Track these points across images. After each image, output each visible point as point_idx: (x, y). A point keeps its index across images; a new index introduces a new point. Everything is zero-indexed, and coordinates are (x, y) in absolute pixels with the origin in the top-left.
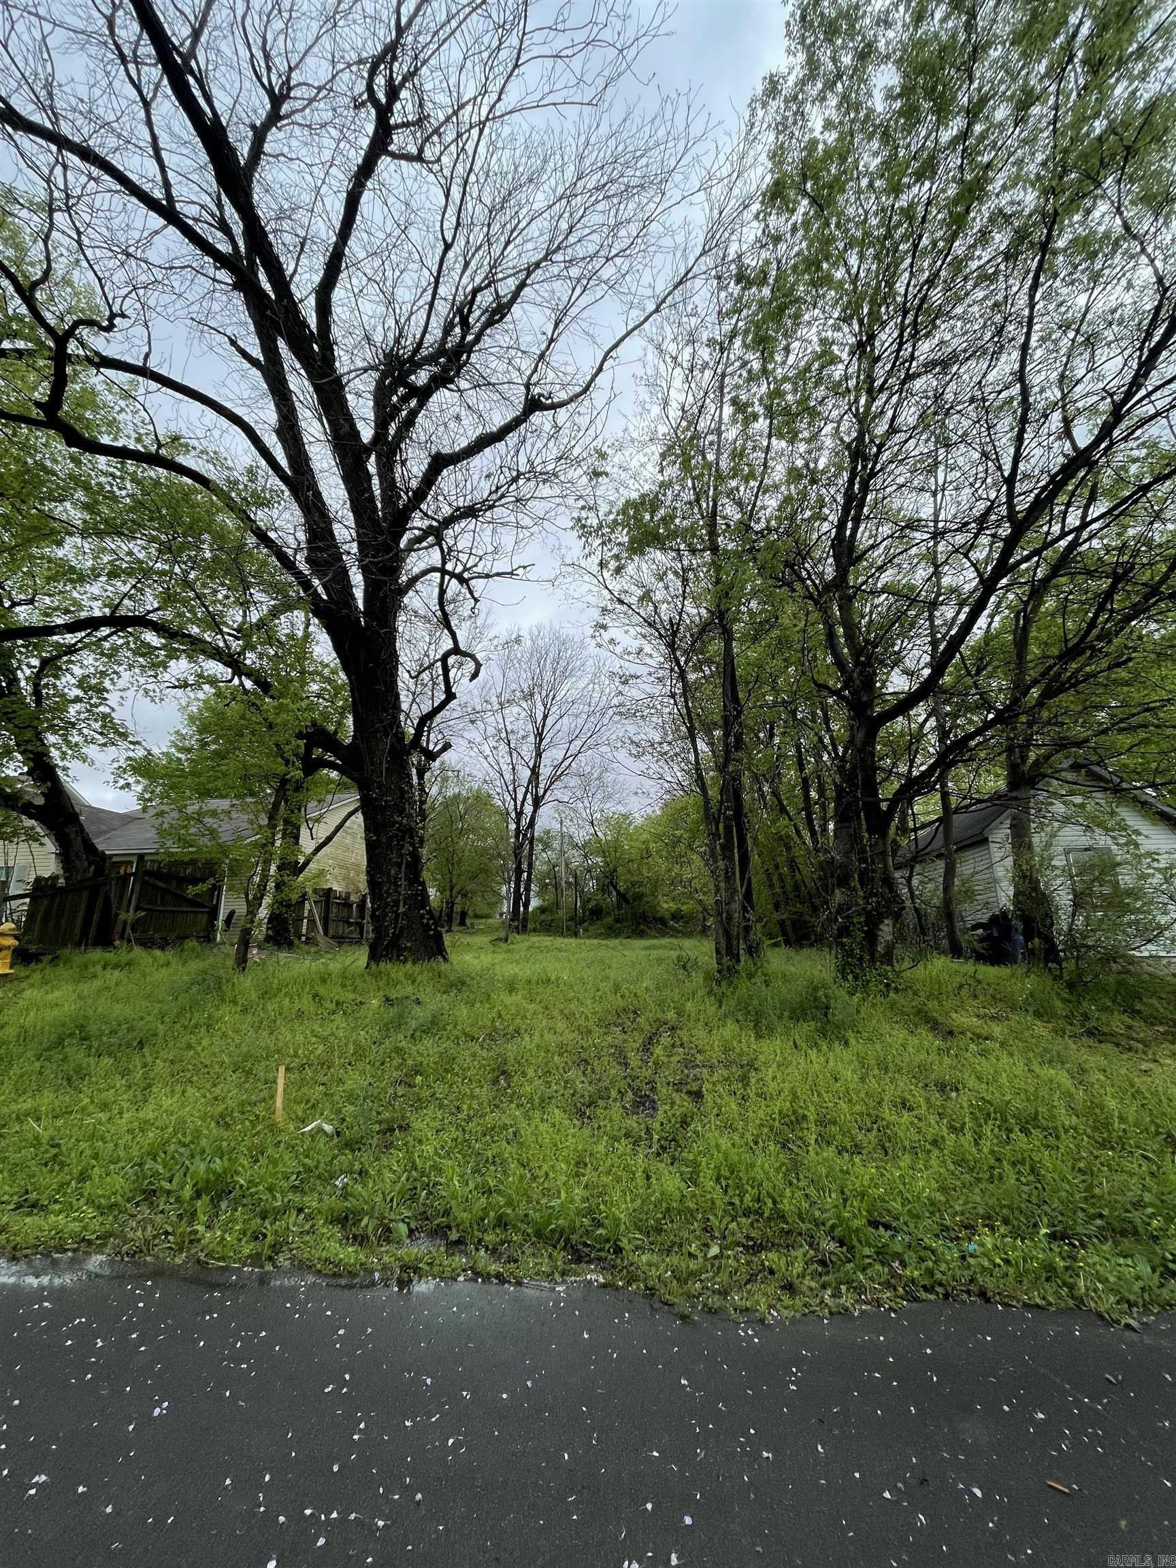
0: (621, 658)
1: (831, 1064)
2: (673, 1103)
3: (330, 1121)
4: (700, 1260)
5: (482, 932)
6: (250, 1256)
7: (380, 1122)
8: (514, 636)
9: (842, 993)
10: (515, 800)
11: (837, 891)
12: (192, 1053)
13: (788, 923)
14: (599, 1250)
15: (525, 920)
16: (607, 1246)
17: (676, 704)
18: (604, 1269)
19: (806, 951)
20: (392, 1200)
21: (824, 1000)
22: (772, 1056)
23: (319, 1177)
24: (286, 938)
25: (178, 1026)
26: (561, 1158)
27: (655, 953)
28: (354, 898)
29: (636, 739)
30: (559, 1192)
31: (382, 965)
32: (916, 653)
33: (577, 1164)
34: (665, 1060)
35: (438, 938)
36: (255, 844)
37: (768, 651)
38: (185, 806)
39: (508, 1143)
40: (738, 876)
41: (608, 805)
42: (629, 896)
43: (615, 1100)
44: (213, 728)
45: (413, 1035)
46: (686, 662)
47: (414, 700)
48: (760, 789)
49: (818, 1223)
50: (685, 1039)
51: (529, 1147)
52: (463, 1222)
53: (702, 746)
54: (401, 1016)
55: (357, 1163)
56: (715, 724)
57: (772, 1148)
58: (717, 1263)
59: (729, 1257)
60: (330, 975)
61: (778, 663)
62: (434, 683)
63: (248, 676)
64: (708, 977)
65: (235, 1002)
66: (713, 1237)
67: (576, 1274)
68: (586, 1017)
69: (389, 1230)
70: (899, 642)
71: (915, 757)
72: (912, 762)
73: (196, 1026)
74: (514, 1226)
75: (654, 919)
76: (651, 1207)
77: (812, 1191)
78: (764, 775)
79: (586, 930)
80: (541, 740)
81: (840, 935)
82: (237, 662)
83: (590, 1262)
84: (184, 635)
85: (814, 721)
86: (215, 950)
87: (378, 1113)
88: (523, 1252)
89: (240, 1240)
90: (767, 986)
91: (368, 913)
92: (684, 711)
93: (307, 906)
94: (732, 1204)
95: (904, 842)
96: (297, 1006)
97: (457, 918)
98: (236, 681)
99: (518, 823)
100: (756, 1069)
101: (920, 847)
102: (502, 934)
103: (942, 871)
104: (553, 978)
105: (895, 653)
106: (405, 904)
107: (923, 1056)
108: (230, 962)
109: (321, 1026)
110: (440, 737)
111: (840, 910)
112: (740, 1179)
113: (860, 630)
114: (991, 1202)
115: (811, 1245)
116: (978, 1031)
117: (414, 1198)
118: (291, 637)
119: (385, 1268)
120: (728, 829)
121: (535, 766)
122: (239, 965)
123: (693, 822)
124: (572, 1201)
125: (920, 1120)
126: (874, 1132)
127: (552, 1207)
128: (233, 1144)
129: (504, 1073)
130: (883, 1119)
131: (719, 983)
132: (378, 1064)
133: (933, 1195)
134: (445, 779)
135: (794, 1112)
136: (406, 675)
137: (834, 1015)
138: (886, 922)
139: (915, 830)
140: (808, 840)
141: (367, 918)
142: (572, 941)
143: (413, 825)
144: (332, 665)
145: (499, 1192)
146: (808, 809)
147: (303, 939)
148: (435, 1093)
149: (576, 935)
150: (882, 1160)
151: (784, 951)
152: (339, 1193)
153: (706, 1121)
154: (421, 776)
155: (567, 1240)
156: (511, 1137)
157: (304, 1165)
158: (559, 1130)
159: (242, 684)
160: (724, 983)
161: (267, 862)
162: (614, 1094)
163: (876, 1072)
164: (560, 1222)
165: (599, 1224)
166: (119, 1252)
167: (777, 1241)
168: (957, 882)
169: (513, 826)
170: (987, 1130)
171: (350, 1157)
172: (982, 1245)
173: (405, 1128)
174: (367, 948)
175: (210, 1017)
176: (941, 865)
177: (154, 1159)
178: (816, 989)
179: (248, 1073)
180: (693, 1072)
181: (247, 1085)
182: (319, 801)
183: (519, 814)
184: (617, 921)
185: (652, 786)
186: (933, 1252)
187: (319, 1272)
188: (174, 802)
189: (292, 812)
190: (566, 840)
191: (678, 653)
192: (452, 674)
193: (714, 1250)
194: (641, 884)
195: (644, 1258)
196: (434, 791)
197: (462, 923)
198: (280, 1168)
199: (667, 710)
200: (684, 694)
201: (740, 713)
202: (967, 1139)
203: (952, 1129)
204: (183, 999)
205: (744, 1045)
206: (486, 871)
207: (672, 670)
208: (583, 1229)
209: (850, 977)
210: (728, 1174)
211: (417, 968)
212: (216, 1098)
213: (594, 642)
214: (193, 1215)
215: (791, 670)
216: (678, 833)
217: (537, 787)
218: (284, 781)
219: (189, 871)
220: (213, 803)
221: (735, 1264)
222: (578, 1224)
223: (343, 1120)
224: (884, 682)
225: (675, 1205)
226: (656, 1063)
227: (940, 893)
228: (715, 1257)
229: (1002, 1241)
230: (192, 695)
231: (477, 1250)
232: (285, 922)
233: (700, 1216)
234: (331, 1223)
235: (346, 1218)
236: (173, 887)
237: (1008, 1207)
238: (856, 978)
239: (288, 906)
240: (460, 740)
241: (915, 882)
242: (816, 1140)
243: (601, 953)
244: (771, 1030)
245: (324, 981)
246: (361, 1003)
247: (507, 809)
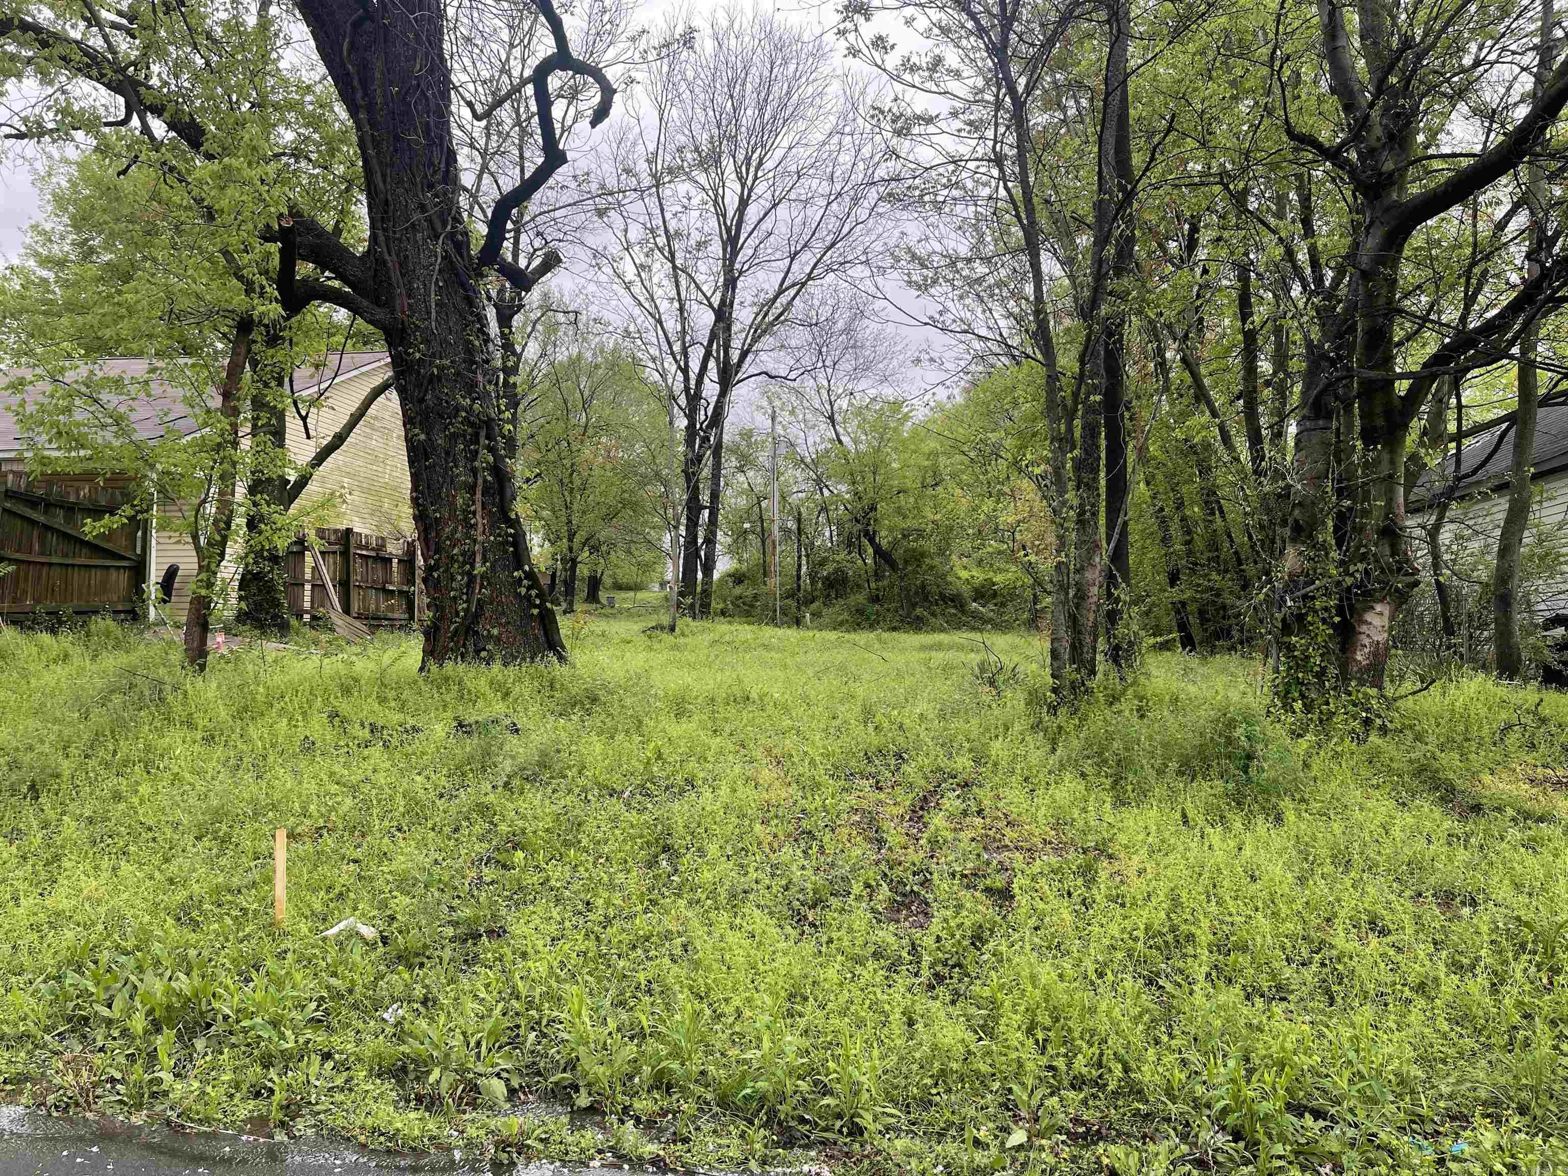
0: (897, 78)
1: (1247, 852)
2: (959, 907)
3: (370, 921)
4: (994, 1151)
5: (629, 614)
6: (250, 1120)
7: (455, 924)
8: (680, 30)
9: (1279, 732)
10: (685, 371)
11: (1290, 551)
12: (122, 806)
13: (1192, 608)
14: (826, 1129)
15: (706, 593)
16: (839, 1124)
17: (1003, 178)
18: (832, 1157)
19: (1219, 660)
20: (478, 1044)
21: (1243, 741)
22: (1141, 837)
23: (355, 1006)
24: (275, 617)
25: (92, 763)
26: (763, 987)
27: (938, 657)
28: (394, 549)
29: (921, 251)
30: (759, 1039)
31: (449, 666)
32: (1504, 71)
33: (791, 997)
34: (950, 836)
35: (547, 622)
36: (201, 446)
37: (1201, 63)
38: (62, 370)
39: (674, 961)
40: (1102, 521)
41: (863, 384)
42: (899, 554)
43: (859, 898)
44: (98, 216)
45: (506, 785)
46: (1029, 90)
47: (484, 168)
48: (1160, 352)
49: (1197, 1104)
50: (986, 802)
51: (708, 969)
52: (598, 1080)
53: (1050, 265)
54: (487, 753)
55: (418, 987)
56: (1079, 221)
57: (1128, 984)
58: (1021, 1156)
59: (1042, 1149)
60: (356, 680)
61: (1218, 88)
62: (523, 132)
63: (158, 111)
64: (1033, 698)
65: (190, 724)
66: (1016, 1118)
67: (782, 1163)
68: (812, 762)
69: (476, 1088)
70: (1473, 47)
71: (1478, 290)
72: (1469, 301)
73: (125, 763)
74: (683, 1089)
75: (943, 597)
76: (915, 1067)
77: (1193, 1056)
78: (1169, 327)
79: (816, 615)
80: (735, 253)
81: (1286, 629)
82: (134, 84)
83: (807, 1147)
84: (25, 27)
85: (1280, 215)
86: (148, 635)
87: (452, 908)
88: (698, 1129)
89: (231, 1096)
90: (1142, 717)
91: (419, 574)
92: (1018, 192)
93: (308, 558)
94: (1051, 1068)
95: (1433, 460)
96: (301, 732)
97: (582, 589)
98: (135, 122)
99: (691, 416)
100: (1110, 857)
101: (1465, 468)
102: (666, 620)
103: (1502, 516)
104: (754, 695)
105: (1463, 70)
106: (485, 560)
107: (1420, 844)
108: (177, 656)
109: (347, 765)
110: (538, 243)
111: (1292, 585)
112: (1070, 1030)
113: (1394, 18)
114: (1502, 1080)
115: (1184, 1138)
116: (1528, 806)
117: (515, 1042)
118: (234, 26)
119: (470, 1145)
120: (1091, 431)
121: (723, 302)
122: (192, 662)
123: (1025, 419)
124: (781, 1054)
125: (1399, 950)
126: (1314, 968)
127: (745, 1062)
128: (205, 953)
129: (666, 849)
130: (1332, 946)
131: (1053, 710)
132: (447, 829)
133: (1405, 1069)
134: (553, 328)
135: (1173, 929)
136: (466, 113)
137: (1261, 770)
138: (1379, 608)
139: (1459, 437)
140: (1245, 456)
141: (419, 585)
142: (791, 634)
143: (493, 413)
144: (318, 89)
145: (656, 1035)
146: (1250, 397)
147: (307, 617)
148: (548, 879)
149: (798, 622)
150: (1323, 1012)
151: (1178, 658)
152: (389, 1030)
153: (1016, 936)
154: (505, 320)
155: (772, 1113)
156: (678, 951)
157: (328, 988)
158: (760, 943)
159: (146, 129)
160: (1063, 711)
161: (227, 478)
162: (857, 888)
163: (1328, 869)
164: (760, 1084)
165: (826, 1091)
166: (44, 1104)
167: (1125, 1129)
168: (1528, 538)
169: (682, 422)
170: (1517, 970)
171: (406, 976)
172: (1477, 1144)
173: (497, 933)
174: (422, 638)
175: (148, 749)
176: (1500, 508)
177: (79, 970)
178: (1231, 724)
179: (224, 841)
180: (996, 858)
181: (223, 861)
182: (317, 367)
183: (694, 398)
184: (875, 599)
185: (950, 347)
186: (1391, 1153)
187: (364, 1146)
188: (41, 361)
189: (266, 385)
190: (782, 450)
191: (1014, 69)
192: (558, 110)
193: (1018, 1137)
194: (920, 534)
195: (899, 1144)
196: (532, 351)
197: (592, 596)
198: (288, 991)
199: (985, 192)
200: (1021, 158)
201: (1129, 196)
202: (1478, 985)
203: (1456, 967)
204: (99, 717)
205: (1092, 815)
206: (634, 506)
207: (998, 105)
208: (798, 1097)
209: (1298, 705)
210: (1048, 1022)
211: (512, 671)
212: (171, 881)
213: (842, 44)
214: (153, 1056)
215: (1245, 105)
216: (993, 437)
217: (727, 347)
218: (245, 325)
219: (85, 491)
220: (113, 367)
221: (1051, 1160)
222: (789, 1089)
223: (392, 918)
224: (1433, 135)
225: (955, 1066)
226: (934, 842)
227: (1492, 559)
228: (1020, 1148)
229: (1510, 1139)
230: (53, 150)
231: (622, 1122)
232: (269, 587)
233: (996, 1086)
234: (379, 1076)
235: (404, 1069)
236: (58, 520)
237: (1532, 1089)
238: (1308, 708)
239: (274, 559)
240: (578, 249)
241: (1445, 536)
242: (1208, 975)
243: (839, 656)
244: (1144, 793)
245: (346, 691)
246: (415, 729)
247: (671, 390)
